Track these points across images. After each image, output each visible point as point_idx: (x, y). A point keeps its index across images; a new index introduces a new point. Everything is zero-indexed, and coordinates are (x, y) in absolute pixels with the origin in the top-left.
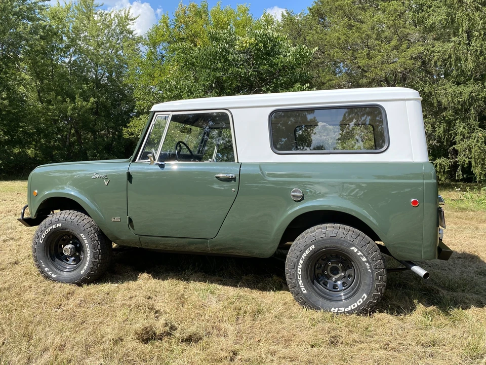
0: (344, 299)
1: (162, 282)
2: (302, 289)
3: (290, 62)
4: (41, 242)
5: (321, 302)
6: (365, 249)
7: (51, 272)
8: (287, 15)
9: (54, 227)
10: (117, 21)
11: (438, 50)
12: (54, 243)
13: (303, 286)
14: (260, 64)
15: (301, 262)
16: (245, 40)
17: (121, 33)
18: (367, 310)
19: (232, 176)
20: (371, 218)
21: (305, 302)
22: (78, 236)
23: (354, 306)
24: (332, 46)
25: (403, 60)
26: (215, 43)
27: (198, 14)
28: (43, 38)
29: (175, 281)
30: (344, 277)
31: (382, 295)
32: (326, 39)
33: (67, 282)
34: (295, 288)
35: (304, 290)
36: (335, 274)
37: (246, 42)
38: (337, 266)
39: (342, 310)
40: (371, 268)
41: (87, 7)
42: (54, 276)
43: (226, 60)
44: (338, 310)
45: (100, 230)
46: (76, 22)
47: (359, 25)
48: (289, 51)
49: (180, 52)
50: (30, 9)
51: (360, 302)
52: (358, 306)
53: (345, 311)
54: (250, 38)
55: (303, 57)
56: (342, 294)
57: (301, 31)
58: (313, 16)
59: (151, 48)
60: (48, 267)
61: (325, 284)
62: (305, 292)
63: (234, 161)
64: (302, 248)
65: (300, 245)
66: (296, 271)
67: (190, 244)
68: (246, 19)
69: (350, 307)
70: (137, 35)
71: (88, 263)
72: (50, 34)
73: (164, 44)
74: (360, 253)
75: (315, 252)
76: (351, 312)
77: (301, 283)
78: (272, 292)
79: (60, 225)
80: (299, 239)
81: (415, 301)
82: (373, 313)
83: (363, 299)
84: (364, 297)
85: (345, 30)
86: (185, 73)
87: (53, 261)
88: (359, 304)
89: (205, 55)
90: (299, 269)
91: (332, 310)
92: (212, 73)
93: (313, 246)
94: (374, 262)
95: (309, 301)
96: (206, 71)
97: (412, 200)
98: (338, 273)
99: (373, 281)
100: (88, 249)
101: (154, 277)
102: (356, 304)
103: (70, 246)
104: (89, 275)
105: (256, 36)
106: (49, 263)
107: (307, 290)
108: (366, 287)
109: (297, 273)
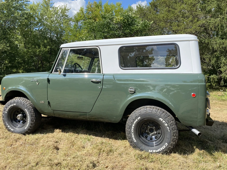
0: (155, 146)
1: (66, 134)
2: (134, 140)
3: (139, 28)
4: (6, 113)
5: (143, 146)
6: (167, 119)
7: (11, 128)
8: (139, 6)
9: (12, 105)
10: (61, 11)
11: (212, 22)
12: (13, 113)
13: (134, 138)
14: (125, 29)
15: (133, 125)
16: (118, 18)
17: (62, 16)
18: (168, 152)
19: (99, 81)
20: (170, 103)
21: (135, 146)
22: (24, 110)
23: (161, 149)
24: (160, 21)
25: (195, 27)
26: (104, 20)
27: (97, 6)
28: (27, 18)
29: (72, 134)
30: (156, 134)
31: (175, 144)
32: (157, 17)
33: (18, 133)
34: (130, 139)
35: (135, 140)
36: (152, 132)
37: (119, 19)
38: (153, 128)
39: (154, 151)
40: (170, 130)
41: (47, 4)
42: (12, 130)
43: (109, 28)
44: (153, 151)
45: (35, 108)
46: (42, 12)
47: (173, 10)
48: (140, 23)
49: (88, 24)
50: (21, 5)
51: (164, 147)
52: (163, 149)
53: (156, 152)
54: (121, 17)
55: (146, 26)
56: (154, 143)
57: (145, 14)
58: (152, 7)
59: (76, 23)
60: (9, 125)
61: (146, 137)
62: (135, 141)
64: (134, 118)
65: (133, 117)
66: (131, 130)
67: (80, 115)
68: (120, 9)
69: (158, 150)
70: (70, 17)
71: (28, 124)
72: (30, 17)
73: (81, 21)
74: (164, 122)
75: (141, 121)
76: (159, 152)
77: (133, 136)
78: (120, 140)
79: (15, 104)
80: (133, 114)
81: (195, 147)
82: (170, 153)
83: (165, 146)
84: (166, 145)
85: (166, 13)
86: (90, 34)
87: (12, 122)
88: (163, 148)
89: (99, 25)
90: (132, 129)
91: (149, 151)
92: (102, 34)
93: (140, 117)
94: (172, 126)
95: (137, 146)
96: (99, 33)
97: (192, 94)
98: (153, 132)
99: (171, 136)
100: (29, 117)
101: (62, 131)
102: (161, 148)
103: (20, 115)
104: (29, 129)
105: (123, 16)
106: (10, 124)
107: (136, 140)
108: (167, 139)
109: (131, 131)
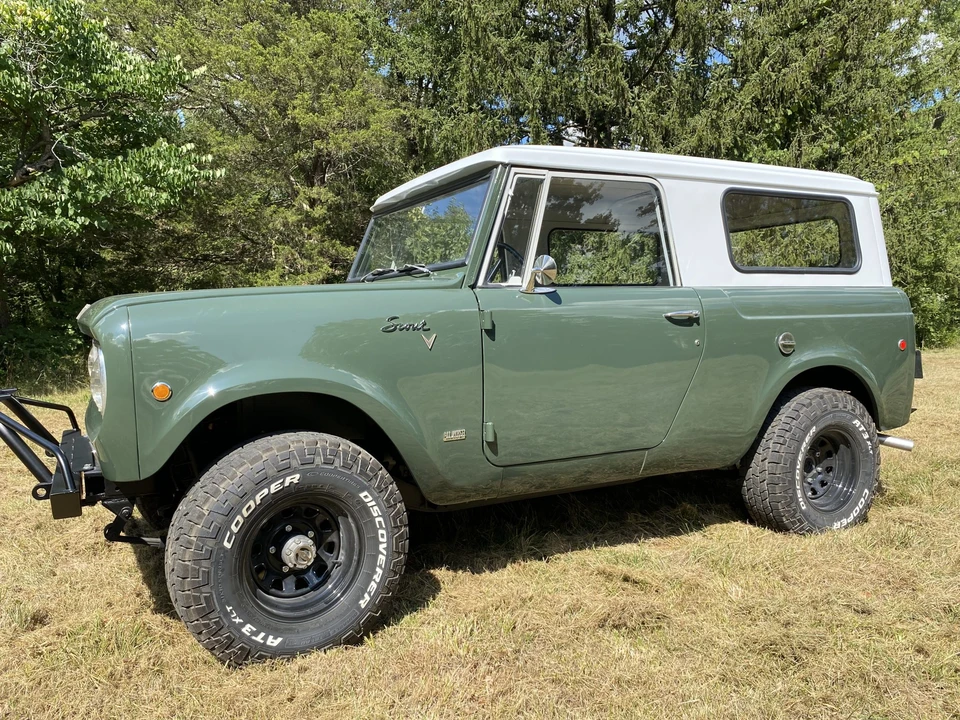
2: (801, 504)
4: (228, 546)
5: (820, 518)
6: (866, 420)
7: (262, 634)
9: (274, 488)
13: (802, 499)
15: (800, 458)
22: (349, 502)
23: (856, 512)
30: (820, 473)
35: (803, 506)
39: (845, 522)
40: (872, 448)
42: (273, 642)
44: (841, 524)
51: (862, 503)
52: (860, 511)
53: (848, 524)
60: (250, 618)
62: (805, 508)
63: (666, 283)
64: (801, 434)
65: (797, 431)
66: (795, 474)
69: (852, 514)
71: (379, 571)
74: (862, 428)
75: (813, 439)
76: (854, 522)
77: (799, 494)
79: (295, 478)
83: (865, 498)
84: (866, 494)
88: (861, 507)
90: (797, 471)
91: (834, 527)
93: (814, 427)
95: (809, 521)
97: (900, 342)
99: (874, 466)
100: (381, 532)
102: (857, 508)
104: (381, 604)
107: (805, 503)
108: (867, 478)
109: (794, 479)
